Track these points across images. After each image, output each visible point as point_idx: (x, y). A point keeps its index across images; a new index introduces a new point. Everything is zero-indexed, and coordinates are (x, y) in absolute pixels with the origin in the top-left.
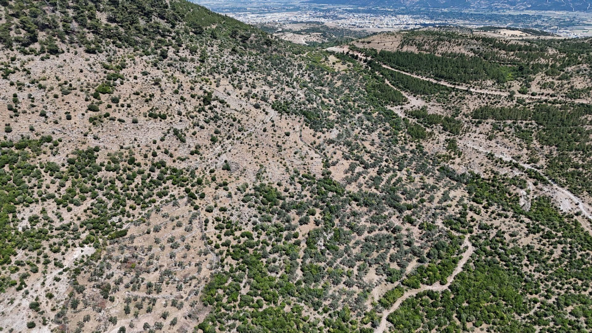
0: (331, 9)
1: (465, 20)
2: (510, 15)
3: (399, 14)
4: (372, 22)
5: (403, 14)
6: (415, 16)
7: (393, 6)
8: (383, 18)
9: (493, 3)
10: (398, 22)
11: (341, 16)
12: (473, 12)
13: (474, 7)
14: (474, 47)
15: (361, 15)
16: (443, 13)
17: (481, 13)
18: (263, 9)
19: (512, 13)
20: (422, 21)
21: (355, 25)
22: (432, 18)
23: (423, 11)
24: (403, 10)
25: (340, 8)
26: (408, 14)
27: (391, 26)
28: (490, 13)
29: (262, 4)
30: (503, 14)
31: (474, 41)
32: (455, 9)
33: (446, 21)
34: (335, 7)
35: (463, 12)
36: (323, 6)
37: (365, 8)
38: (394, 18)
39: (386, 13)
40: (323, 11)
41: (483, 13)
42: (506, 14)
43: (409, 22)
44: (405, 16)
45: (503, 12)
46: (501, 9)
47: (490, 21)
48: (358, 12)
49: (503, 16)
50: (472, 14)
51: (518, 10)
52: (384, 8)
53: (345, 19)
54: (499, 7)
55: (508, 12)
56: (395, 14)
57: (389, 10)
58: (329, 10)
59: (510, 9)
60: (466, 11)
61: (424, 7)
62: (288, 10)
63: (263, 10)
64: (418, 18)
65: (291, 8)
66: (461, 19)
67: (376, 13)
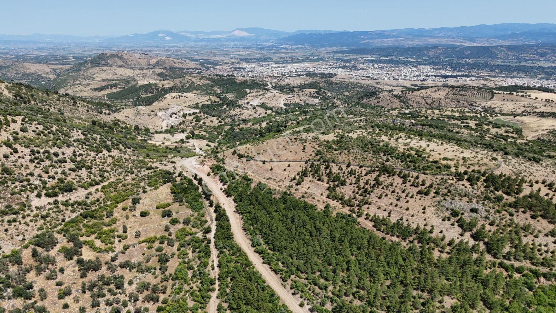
0: (353, 60)
1: (491, 71)
2: (540, 67)
3: (420, 64)
4: (390, 73)
5: (425, 65)
6: (436, 67)
7: (416, 57)
8: (402, 68)
9: (521, 54)
10: (417, 73)
11: (361, 66)
12: (499, 63)
13: (500, 58)
15: (381, 65)
16: (467, 64)
17: (508, 64)
18: (288, 59)
19: (542, 64)
20: (443, 72)
21: (369, 77)
22: (454, 69)
23: (446, 62)
24: (426, 60)
25: (362, 58)
26: (429, 64)
27: (408, 78)
28: (518, 64)
29: (290, 54)
30: (533, 65)
32: (481, 60)
33: (470, 72)
34: (358, 57)
35: (489, 63)
36: (346, 57)
37: (388, 58)
38: (414, 69)
39: (406, 64)
40: (345, 61)
41: (510, 64)
42: (536, 65)
43: (430, 74)
44: (427, 67)
45: (533, 63)
46: (530, 60)
47: (518, 73)
48: (380, 62)
49: (534, 67)
50: (498, 65)
51: (548, 61)
52: (406, 58)
53: (364, 69)
54: (527, 58)
55: (537, 64)
56: (417, 64)
57: (412, 60)
58: (350, 61)
59: (540, 61)
60: (492, 62)
61: (448, 57)
62: (311, 60)
63: (287, 61)
64: (440, 69)
65: (315, 58)
66: (487, 70)
67: (397, 63)
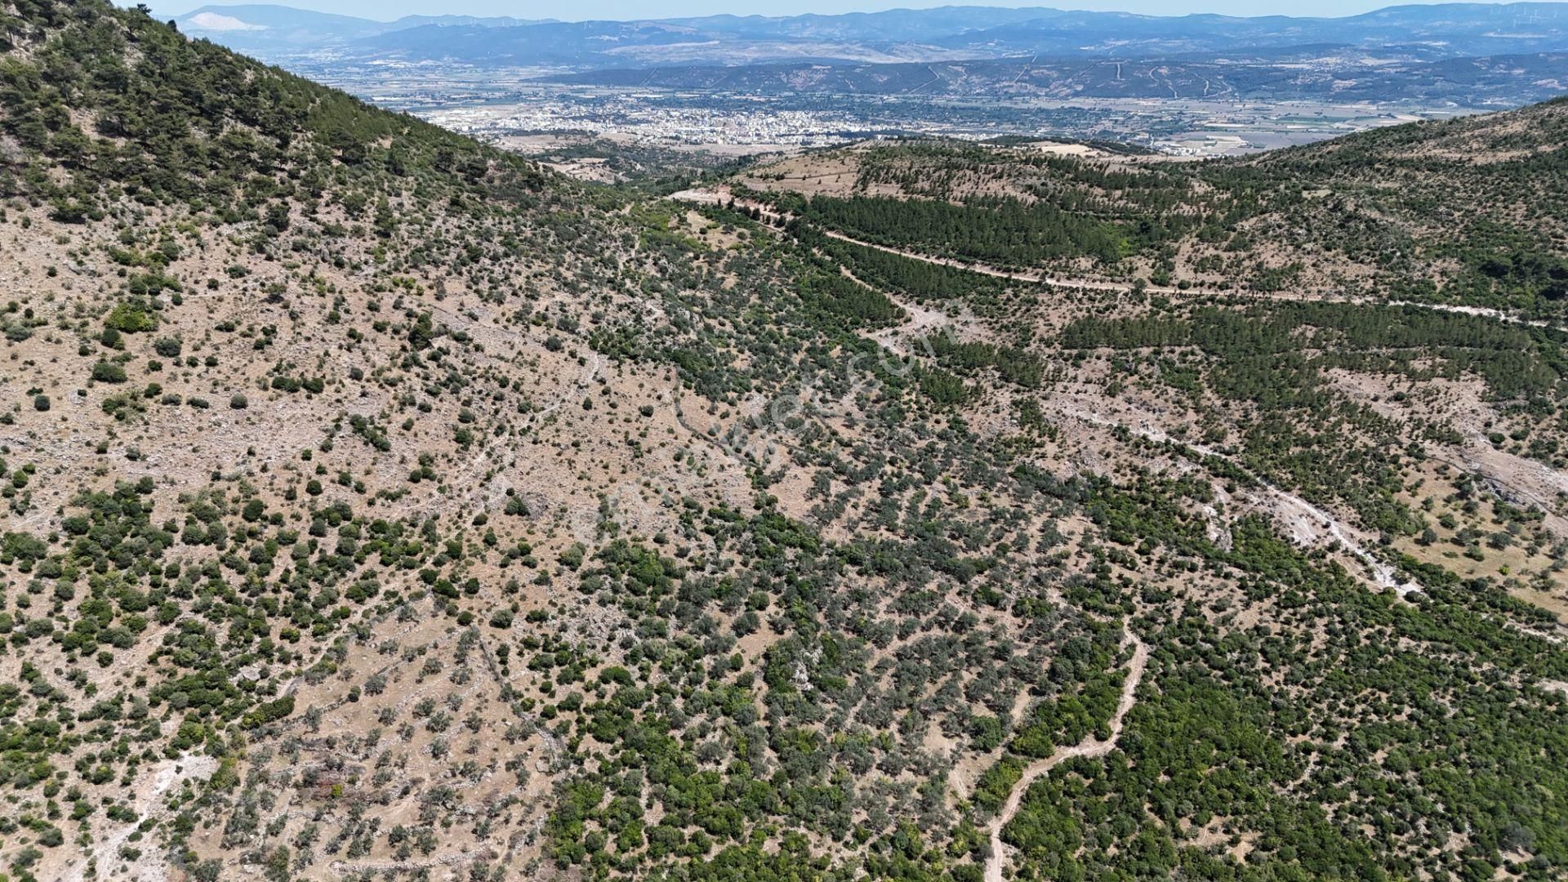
0: (608, 98)
1: (942, 121)
2: (1041, 110)
3: (781, 109)
4: (720, 129)
5: (793, 109)
6: (821, 114)
7: (763, 90)
8: (743, 119)
9: (999, 81)
10: (783, 129)
11: (635, 115)
12: (956, 104)
13: (956, 92)
14: (1034, 181)
15: (687, 112)
16: (887, 106)
17: (974, 104)
18: (419, 98)
19: (1043, 104)
20: (842, 126)
21: (677, 138)
22: (863, 119)
23: (837, 101)
24: (790, 99)
25: (628, 95)
26: (803, 108)
27: (767, 139)
28: (995, 105)
29: (416, 86)
30: (1025, 106)
31: (1031, 168)
32: (915, 97)
33: (898, 124)
34: (616, 92)
35: (933, 102)
36: (582, 91)
37: (695, 95)
38: (771, 119)
39: (748, 107)
40: (586, 102)
41: (979, 104)
42: (1031, 106)
43: (812, 129)
44: (798, 114)
45: (1024, 101)
46: (1019, 94)
47: (998, 124)
48: (679, 104)
49: (1028, 111)
50: (954, 108)
51: (1055, 96)
52: (740, 93)
53: (648, 122)
54: (1012, 91)
55: (1034, 104)
56: (774, 109)
57: (755, 99)
58: (600, 101)
59: (1038, 96)
60: (941, 102)
61: (839, 91)
62: (488, 101)
63: (421, 103)
64: (830, 119)
65: (498, 94)
66: (932, 120)
67: (726, 107)
